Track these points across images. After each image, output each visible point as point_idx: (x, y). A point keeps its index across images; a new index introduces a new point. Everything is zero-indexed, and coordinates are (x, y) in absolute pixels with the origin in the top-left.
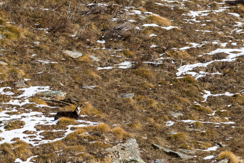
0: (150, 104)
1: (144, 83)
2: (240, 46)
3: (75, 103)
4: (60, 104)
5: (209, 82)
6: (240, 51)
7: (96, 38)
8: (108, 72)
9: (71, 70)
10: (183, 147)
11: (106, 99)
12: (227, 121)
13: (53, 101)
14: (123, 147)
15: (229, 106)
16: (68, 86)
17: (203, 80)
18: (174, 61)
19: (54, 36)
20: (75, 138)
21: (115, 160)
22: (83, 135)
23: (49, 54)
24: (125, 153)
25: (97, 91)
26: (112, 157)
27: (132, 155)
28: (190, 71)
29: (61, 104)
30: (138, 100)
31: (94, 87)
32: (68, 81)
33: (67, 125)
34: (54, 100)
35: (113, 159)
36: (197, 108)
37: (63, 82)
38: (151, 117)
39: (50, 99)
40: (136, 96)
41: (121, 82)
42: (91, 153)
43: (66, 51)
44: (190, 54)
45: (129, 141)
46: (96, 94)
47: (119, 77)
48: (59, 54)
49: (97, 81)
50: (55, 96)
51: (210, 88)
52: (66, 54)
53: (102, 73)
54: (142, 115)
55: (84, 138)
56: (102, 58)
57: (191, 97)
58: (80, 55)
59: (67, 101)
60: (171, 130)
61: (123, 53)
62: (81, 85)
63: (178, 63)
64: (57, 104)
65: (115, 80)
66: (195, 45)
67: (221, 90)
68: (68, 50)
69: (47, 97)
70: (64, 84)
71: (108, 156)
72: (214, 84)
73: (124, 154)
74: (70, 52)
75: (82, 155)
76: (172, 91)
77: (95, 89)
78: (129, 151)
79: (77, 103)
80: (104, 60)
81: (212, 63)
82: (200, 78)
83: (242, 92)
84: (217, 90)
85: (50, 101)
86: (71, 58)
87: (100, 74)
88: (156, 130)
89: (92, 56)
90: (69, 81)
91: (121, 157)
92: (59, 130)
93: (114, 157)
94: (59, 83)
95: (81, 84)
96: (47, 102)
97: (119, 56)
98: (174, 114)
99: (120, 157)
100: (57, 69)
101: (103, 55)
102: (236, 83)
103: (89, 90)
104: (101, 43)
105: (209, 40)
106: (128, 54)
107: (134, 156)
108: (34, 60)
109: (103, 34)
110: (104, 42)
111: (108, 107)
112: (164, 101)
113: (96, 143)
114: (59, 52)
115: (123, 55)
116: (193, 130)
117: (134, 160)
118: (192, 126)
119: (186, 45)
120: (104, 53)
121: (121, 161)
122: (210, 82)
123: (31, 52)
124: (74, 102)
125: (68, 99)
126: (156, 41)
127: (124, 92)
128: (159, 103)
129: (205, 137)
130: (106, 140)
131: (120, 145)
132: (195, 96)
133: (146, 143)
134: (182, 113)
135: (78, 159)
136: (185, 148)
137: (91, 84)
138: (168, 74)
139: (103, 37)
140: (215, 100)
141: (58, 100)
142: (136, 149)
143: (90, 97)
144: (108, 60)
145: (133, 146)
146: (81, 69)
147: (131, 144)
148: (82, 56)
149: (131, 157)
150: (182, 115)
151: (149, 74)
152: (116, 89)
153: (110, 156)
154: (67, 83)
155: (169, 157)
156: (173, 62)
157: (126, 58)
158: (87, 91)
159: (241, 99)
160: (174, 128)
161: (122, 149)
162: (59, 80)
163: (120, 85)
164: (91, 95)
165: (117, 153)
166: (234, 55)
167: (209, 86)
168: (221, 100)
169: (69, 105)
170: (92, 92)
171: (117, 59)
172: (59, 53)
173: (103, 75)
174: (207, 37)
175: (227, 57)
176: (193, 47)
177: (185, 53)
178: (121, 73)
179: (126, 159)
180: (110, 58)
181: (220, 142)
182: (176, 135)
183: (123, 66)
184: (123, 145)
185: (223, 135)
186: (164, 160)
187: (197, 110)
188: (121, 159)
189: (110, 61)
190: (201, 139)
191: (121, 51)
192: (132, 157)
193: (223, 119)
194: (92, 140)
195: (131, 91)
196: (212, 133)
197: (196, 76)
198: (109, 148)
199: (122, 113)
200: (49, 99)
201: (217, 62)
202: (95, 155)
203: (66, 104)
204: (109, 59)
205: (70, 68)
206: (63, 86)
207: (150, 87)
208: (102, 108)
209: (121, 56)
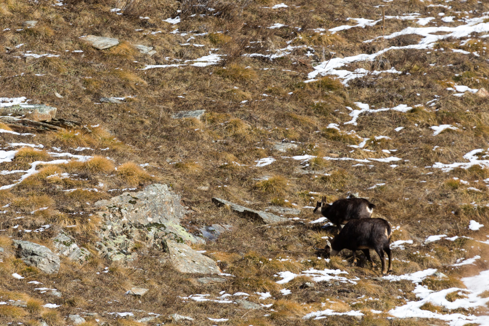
0: (233, 128)
1: (232, 91)
2: (459, 22)
3: (73, 127)
4: (38, 128)
5: (368, 86)
6: (452, 31)
7: (164, 14)
8: (163, 72)
9: (85, 69)
10: (277, 201)
11: (144, 120)
12: (385, 156)
13: (24, 123)
14: (133, 198)
15: (398, 129)
16: (71, 98)
17: (357, 84)
18: (311, 51)
19: (72, 10)
20: (40, 184)
21: (112, 222)
22: (55, 176)
23: (51, 42)
24: (137, 209)
25: (128, 106)
26: (106, 216)
27: (154, 215)
28: (337, 69)
29: (41, 128)
30: (213, 121)
31: (122, 99)
32: (72, 89)
33: (31, 161)
34: (26, 121)
35: (108, 219)
36: (332, 135)
37: (61, 91)
38: (229, 151)
39: (20, 118)
40: (208, 115)
41: (187, 90)
42: (62, 210)
43: (88, 36)
44: (349, 38)
45: (150, 188)
46: (124, 111)
47: (185, 81)
48: (71, 43)
49: (135, 89)
50: (30, 112)
51: (368, 99)
52: (85, 41)
53: (152, 76)
54: (213, 149)
55: (57, 183)
56: (163, 49)
57: (325, 114)
58: (114, 42)
59: (58, 123)
60: (261, 173)
61: (208, 39)
62: (97, 96)
63: (319, 56)
64: (32, 129)
65: (176, 87)
66: (362, 22)
67: (391, 102)
68: (93, 34)
69: (14, 115)
70: (63, 94)
71: (97, 214)
72: (378, 90)
73: (136, 212)
74: (95, 39)
75: (42, 212)
76: (287, 105)
77: (125, 101)
78: (147, 207)
79: (77, 126)
80: (168, 53)
81: (385, 53)
82: (351, 80)
83: (430, 103)
84: (383, 101)
85: (19, 122)
86: (95, 48)
87: (148, 77)
88: (231, 174)
89: (140, 46)
90: (74, 89)
91: (128, 218)
92: (13, 172)
93: (109, 216)
94: (53, 93)
95: (98, 94)
96: (13, 125)
97: (200, 44)
98: (279, 146)
99: (124, 217)
100: (55, 67)
101: (165, 44)
102: (422, 87)
103: (112, 104)
104: (172, 22)
105: (399, 13)
106: (218, 41)
107: (159, 217)
108: (13, 52)
109: (179, 7)
110: (177, 20)
111: (145, 135)
112: (265, 123)
113: (78, 192)
114: (72, 38)
115: (209, 43)
116: (308, 173)
117: (157, 223)
118: (307, 165)
119: (345, 23)
120: (169, 40)
121: (126, 224)
122: (370, 86)
123: (16, 40)
124: (72, 125)
125: (60, 120)
126: (283, 16)
127: (188, 107)
128: (252, 127)
129: (328, 185)
130: (101, 185)
131: (129, 195)
132: (333, 114)
133: (203, 197)
134: (296, 144)
135: (34, 221)
136: (281, 204)
137: (120, 94)
138: (291, 76)
139: (179, 11)
140: (372, 119)
141: (35, 121)
142: (166, 203)
143: (111, 116)
144: (176, 53)
145: (158, 197)
146: (105, 67)
147: (154, 193)
148: (117, 45)
149: (153, 217)
150: (296, 146)
151: (249, 74)
152: (173, 103)
153: (101, 214)
154: (69, 92)
155: (242, 221)
156: (309, 54)
157: (214, 49)
158: (106, 105)
159: (425, 116)
160: (270, 170)
161: (130, 202)
162: (53, 88)
163: (184, 95)
164: (113, 113)
165: (117, 209)
166: (435, 38)
167: (367, 94)
168: (384, 120)
169: (56, 129)
170: (116, 108)
171: (194, 50)
172: (72, 41)
173: (153, 78)
174: (394, 7)
175: (421, 42)
176: (358, 25)
177: (336, 36)
178: (190, 74)
179: (140, 222)
180: (180, 48)
181: (355, 193)
182: (268, 181)
183: (202, 62)
184: (135, 195)
185: (365, 180)
186: (231, 226)
187: (330, 139)
188: (126, 220)
189: (180, 54)
190: (319, 189)
191: (205, 37)
192: (155, 219)
193: (377, 153)
194: (71, 187)
195: (201, 106)
196: (344, 177)
197: (346, 77)
198: (103, 200)
199: (169, 145)
200: (16, 119)
201: (394, 50)
202: (70, 212)
203: (51, 128)
204: (177, 50)
205: (83, 66)
206: (59, 99)
207: (244, 97)
208: (132, 136)
209: (203, 46)
